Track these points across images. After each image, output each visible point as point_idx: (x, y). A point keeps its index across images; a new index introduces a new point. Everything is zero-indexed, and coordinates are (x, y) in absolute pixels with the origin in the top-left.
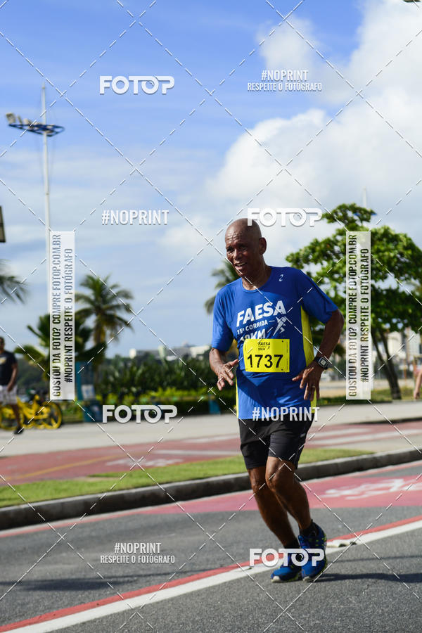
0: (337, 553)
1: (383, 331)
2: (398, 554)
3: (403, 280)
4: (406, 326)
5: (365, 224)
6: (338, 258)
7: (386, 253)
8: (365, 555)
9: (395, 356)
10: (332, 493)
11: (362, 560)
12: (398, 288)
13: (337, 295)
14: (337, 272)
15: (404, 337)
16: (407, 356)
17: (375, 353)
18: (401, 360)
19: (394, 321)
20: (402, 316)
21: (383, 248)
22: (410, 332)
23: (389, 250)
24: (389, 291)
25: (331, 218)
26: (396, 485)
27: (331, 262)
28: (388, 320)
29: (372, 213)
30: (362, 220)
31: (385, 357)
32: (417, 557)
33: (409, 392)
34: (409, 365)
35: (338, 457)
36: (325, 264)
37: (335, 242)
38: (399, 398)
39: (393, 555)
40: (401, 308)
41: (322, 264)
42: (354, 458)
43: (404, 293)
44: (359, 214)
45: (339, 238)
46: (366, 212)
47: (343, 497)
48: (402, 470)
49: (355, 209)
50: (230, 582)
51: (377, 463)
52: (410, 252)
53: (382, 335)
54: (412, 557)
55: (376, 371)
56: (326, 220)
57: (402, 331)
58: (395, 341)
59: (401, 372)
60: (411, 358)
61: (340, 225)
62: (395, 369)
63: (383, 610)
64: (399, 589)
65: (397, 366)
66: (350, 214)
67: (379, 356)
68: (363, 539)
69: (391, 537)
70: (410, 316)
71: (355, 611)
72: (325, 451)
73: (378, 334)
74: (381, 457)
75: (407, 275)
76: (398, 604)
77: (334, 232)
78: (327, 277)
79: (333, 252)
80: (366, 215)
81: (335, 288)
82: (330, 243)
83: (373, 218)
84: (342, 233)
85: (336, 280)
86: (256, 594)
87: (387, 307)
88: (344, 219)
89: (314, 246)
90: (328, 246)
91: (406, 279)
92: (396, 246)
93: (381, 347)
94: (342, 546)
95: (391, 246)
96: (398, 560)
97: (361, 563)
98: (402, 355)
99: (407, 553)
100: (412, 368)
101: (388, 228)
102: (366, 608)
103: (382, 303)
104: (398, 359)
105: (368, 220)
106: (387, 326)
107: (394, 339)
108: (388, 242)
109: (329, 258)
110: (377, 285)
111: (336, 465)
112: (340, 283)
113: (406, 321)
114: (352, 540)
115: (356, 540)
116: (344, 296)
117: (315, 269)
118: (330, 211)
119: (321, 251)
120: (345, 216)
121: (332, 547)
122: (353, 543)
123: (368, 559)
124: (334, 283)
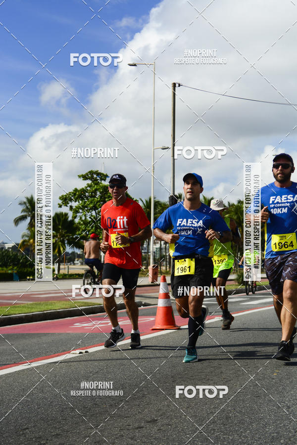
0: (77, 357)
5: (103, 182)
6: (88, 199)
8: (93, 358)
10: (78, 325)
11: (91, 360)
13: (86, 219)
14: (86, 207)
25: (85, 177)
29: (106, 176)
30: (101, 180)
36: (81, 202)
37: (87, 191)
41: (79, 202)
44: (100, 176)
45: (88, 188)
46: (104, 175)
47: (83, 327)
49: (98, 174)
50: (19, 371)
56: (82, 179)
61: (89, 182)
66: (95, 176)
68: (91, 350)
77: (86, 185)
78: (81, 209)
79: (85, 196)
80: (104, 177)
81: (85, 216)
82: (83, 191)
84: (90, 186)
85: (86, 211)
86: (32, 378)
88: (92, 178)
89: (75, 192)
94: (80, 353)
96: (110, 361)
97: (90, 362)
105: (104, 180)
109: (82, 199)
112: (88, 213)
114: (86, 350)
115: (88, 350)
116: (90, 220)
117: (75, 204)
118: (84, 173)
119: (79, 195)
120: (92, 177)
121: (75, 354)
122: (86, 352)
123: (94, 360)
124: (85, 213)
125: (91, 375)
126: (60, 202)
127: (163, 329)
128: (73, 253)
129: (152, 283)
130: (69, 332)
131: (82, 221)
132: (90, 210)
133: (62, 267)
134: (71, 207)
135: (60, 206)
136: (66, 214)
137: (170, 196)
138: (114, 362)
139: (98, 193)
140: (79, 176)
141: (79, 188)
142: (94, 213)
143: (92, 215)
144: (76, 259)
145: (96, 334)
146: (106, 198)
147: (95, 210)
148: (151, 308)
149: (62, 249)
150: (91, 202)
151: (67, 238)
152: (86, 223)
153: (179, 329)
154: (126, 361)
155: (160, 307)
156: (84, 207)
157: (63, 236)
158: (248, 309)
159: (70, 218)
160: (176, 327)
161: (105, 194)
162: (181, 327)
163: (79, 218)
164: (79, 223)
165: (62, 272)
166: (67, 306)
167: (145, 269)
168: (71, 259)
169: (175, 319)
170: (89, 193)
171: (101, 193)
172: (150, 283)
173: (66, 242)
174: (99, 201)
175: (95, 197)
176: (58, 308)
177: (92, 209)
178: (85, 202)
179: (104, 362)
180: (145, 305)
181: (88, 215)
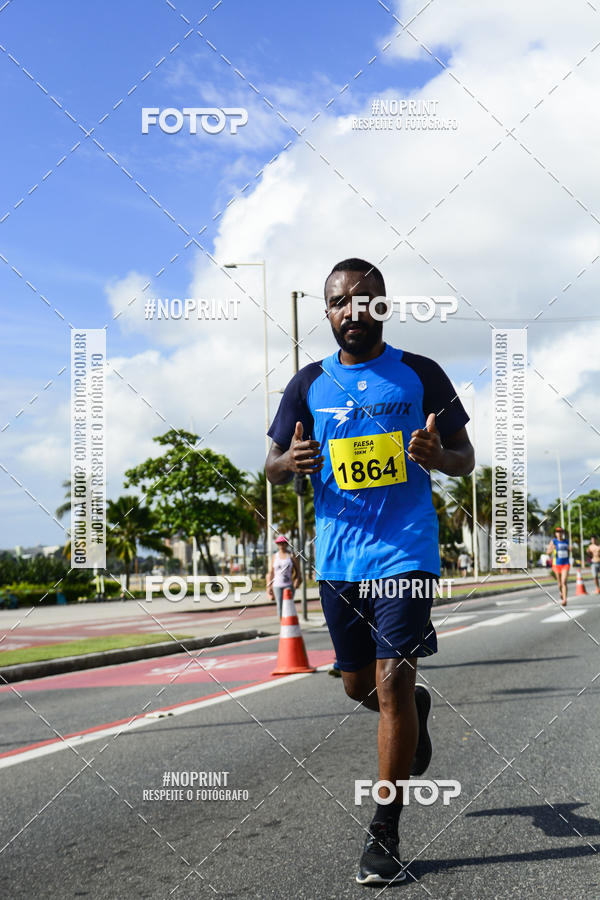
0: (156, 722)
1: (205, 535)
2: (207, 723)
3: (221, 493)
4: (223, 531)
5: (191, 447)
6: (169, 474)
7: (208, 471)
8: (180, 724)
9: (216, 556)
10: (157, 671)
11: (177, 728)
12: (217, 500)
13: (167, 505)
14: (167, 486)
15: (223, 540)
16: (226, 555)
17: (199, 553)
18: (220, 559)
19: (214, 526)
20: (221, 522)
21: (205, 467)
22: (226, 535)
23: (211, 468)
24: (210, 502)
25: (163, 441)
26: (211, 664)
27: (163, 477)
28: (209, 526)
29: (197, 437)
30: (189, 443)
31: (206, 557)
32: (222, 724)
35: (164, 641)
36: (158, 478)
37: (167, 461)
39: (202, 724)
40: (220, 516)
41: (155, 479)
43: (222, 504)
44: (186, 438)
45: (169, 457)
46: (192, 436)
47: (165, 674)
48: (217, 651)
49: (183, 434)
51: (195, 646)
52: (227, 470)
53: (204, 538)
54: (218, 725)
55: (199, 568)
56: (158, 443)
57: (221, 534)
59: (220, 569)
60: (229, 558)
61: (170, 447)
62: (215, 566)
65: (217, 563)
66: (179, 438)
67: (202, 556)
68: (178, 711)
69: (202, 709)
70: (228, 522)
72: (153, 636)
73: (201, 537)
74: (200, 641)
75: (225, 489)
77: (165, 453)
78: (159, 489)
79: (164, 468)
80: (193, 439)
81: (166, 499)
82: (162, 462)
83: (198, 442)
84: (171, 453)
85: (167, 492)
87: (208, 515)
88: (173, 442)
89: (148, 465)
90: (160, 464)
91: (225, 492)
92: (216, 464)
93: (204, 549)
94: (161, 717)
95: (212, 465)
96: (206, 728)
97: (176, 731)
98: (221, 555)
99: (215, 722)
100: (229, 566)
101: (210, 450)
103: (204, 512)
104: (217, 558)
105: (194, 443)
106: (208, 531)
107: (215, 541)
108: (210, 462)
109: (161, 474)
110: (200, 497)
111: (162, 647)
112: (170, 495)
113: (224, 527)
114: (170, 712)
115: (172, 711)
116: (173, 506)
117: (149, 483)
118: (162, 435)
119: (154, 468)
120: (175, 439)
121: (153, 718)
122: (170, 714)
123: (182, 728)
124: (165, 495)
126: (127, 480)
127: (290, 674)
128: (150, 559)
130: (143, 683)
131: (162, 508)
132: (173, 490)
133: (132, 579)
134: (144, 489)
135: (127, 486)
136: (136, 499)
138: (213, 730)
139: (185, 464)
140: (154, 439)
141: (155, 457)
142: (179, 495)
143: (176, 499)
144: (155, 568)
145: (185, 686)
146: (197, 471)
147: (181, 490)
148: (271, 640)
149: (130, 553)
150: (174, 478)
151: (139, 535)
152: (168, 511)
153: (315, 672)
154: (231, 728)
155: (284, 638)
156: (162, 487)
157: (132, 532)
159: (143, 505)
160: (309, 668)
161: (195, 465)
162: (319, 669)
163: (156, 504)
164: (156, 512)
165: (133, 588)
166: (140, 642)
168: (147, 567)
170: (170, 464)
171: (189, 463)
173: (138, 541)
174: (188, 477)
175: (179, 470)
176: (125, 646)
177: (175, 488)
178: (165, 479)
179: (197, 730)
180: (263, 635)
181: (171, 499)
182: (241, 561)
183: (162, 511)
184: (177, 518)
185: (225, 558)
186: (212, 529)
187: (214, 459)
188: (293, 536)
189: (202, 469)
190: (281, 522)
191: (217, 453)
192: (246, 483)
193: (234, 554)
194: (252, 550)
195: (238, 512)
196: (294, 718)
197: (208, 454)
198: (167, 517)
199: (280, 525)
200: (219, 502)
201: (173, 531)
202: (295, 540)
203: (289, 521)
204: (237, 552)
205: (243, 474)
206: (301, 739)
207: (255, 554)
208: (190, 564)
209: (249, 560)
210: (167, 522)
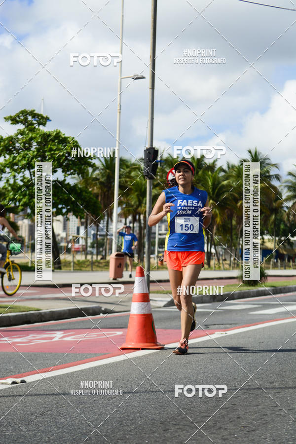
0: (9, 388)
3: (69, 175)
4: (69, 211)
5: (41, 127)
6: (19, 153)
7: (57, 152)
9: (59, 235)
12: (65, 180)
13: (15, 182)
14: (16, 164)
15: (66, 220)
18: (62, 238)
20: (66, 203)
21: (54, 148)
22: (72, 217)
23: (59, 150)
25: (14, 120)
26: (58, 336)
27: (12, 155)
29: (47, 119)
30: (39, 124)
33: (67, 264)
34: (68, 243)
36: (8, 157)
37: (17, 140)
38: (60, 268)
40: (66, 197)
41: (5, 157)
42: (24, 313)
43: (69, 184)
44: (37, 119)
46: (43, 117)
49: (34, 115)
51: (42, 318)
56: (10, 122)
57: (65, 214)
58: (58, 222)
59: (61, 248)
60: (71, 237)
61: (21, 127)
63: (48, 438)
64: (63, 420)
66: (30, 118)
68: (29, 379)
69: (54, 378)
70: (73, 203)
71: (25, 437)
74: (45, 313)
75: (72, 171)
76: (62, 433)
77: (16, 132)
78: (8, 167)
79: (14, 147)
80: (43, 120)
81: (14, 176)
82: (11, 140)
83: (48, 123)
84: (22, 133)
85: (15, 171)
88: (25, 121)
90: (11, 142)
91: (71, 174)
92: (65, 146)
94: (14, 383)
95: (60, 146)
97: (30, 398)
98: (63, 235)
100: (70, 246)
101: (60, 132)
102: (35, 435)
105: (44, 125)
107: (58, 220)
108: (59, 143)
109: (11, 153)
112: (19, 173)
113: (69, 207)
114: (22, 379)
115: (25, 379)
116: (21, 184)
118: (13, 114)
119: (5, 146)
120: (26, 119)
121: (6, 384)
122: (23, 382)
123: (35, 395)
124: (14, 173)
125: (34, 417)
127: (138, 349)
129: (113, 279)
131: (10, 185)
132: (21, 169)
137: (145, 149)
139: (34, 144)
140: (5, 118)
143: (24, 177)
145: (35, 355)
146: (46, 151)
147: (29, 170)
148: (116, 317)
150: (24, 157)
152: (15, 188)
153: (162, 349)
155: (134, 315)
156: (11, 165)
158: (263, 321)
160: (157, 345)
161: (45, 145)
162: (166, 346)
163: (5, 181)
164: (5, 188)
167: (101, 259)
169: (157, 334)
170: (20, 143)
171: (38, 143)
172: (111, 280)
174: (35, 157)
175: (28, 149)
177: (24, 167)
178: (14, 158)
179: (51, 398)
180: (106, 312)
181: (19, 177)
182: (82, 242)
183: (10, 188)
184: (24, 196)
185: (66, 238)
186: (58, 209)
187: (64, 141)
188: (134, 220)
189: (51, 150)
190: (124, 206)
191: (66, 136)
192: (93, 166)
193: (76, 235)
194: (93, 232)
195: (84, 193)
196: (147, 392)
197: (58, 135)
198: (15, 195)
199: (122, 209)
200: (66, 182)
201: (20, 208)
202: (136, 225)
203: (132, 206)
204: (78, 232)
205: (90, 158)
206: (157, 412)
207: (95, 236)
208: (33, 242)
209: (90, 241)
210: (13, 200)
